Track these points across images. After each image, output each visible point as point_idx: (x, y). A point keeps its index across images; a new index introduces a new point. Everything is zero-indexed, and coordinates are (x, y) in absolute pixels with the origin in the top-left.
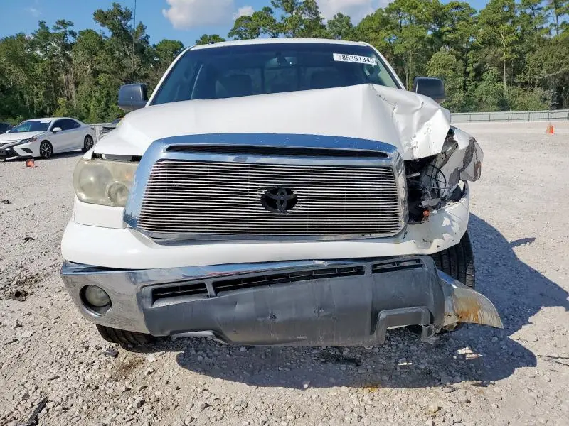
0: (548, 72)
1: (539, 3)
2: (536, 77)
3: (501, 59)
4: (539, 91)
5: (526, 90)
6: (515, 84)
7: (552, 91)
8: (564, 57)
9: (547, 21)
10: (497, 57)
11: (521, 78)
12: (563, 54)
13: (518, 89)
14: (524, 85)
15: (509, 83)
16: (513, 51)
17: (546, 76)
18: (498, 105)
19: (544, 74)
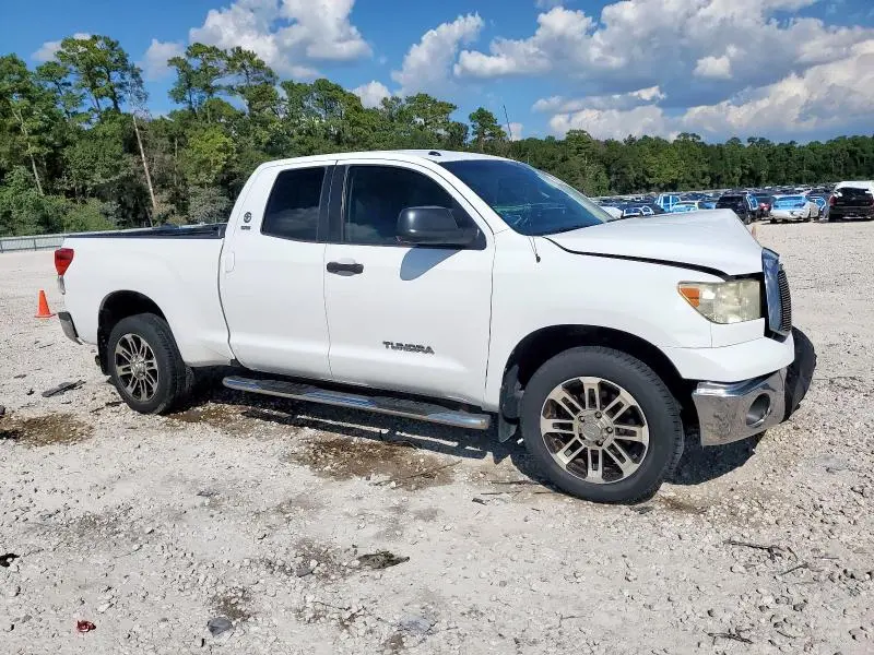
0: (103, 176)
1: (65, 76)
2: (88, 183)
3: (26, 153)
4: (95, 204)
5: (75, 201)
6: (56, 192)
7: (114, 203)
8: (121, 157)
9: (83, 104)
10: (18, 150)
11: (63, 183)
12: (118, 153)
13: (62, 201)
14: (70, 194)
15: (46, 191)
16: (41, 143)
17: (102, 181)
18: (39, 223)
19: (98, 179)
